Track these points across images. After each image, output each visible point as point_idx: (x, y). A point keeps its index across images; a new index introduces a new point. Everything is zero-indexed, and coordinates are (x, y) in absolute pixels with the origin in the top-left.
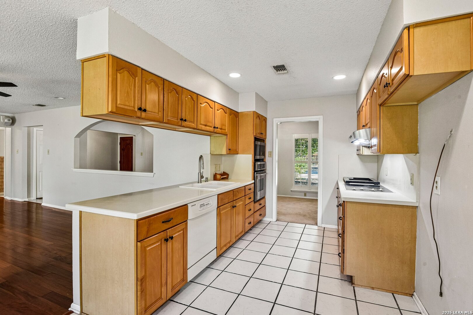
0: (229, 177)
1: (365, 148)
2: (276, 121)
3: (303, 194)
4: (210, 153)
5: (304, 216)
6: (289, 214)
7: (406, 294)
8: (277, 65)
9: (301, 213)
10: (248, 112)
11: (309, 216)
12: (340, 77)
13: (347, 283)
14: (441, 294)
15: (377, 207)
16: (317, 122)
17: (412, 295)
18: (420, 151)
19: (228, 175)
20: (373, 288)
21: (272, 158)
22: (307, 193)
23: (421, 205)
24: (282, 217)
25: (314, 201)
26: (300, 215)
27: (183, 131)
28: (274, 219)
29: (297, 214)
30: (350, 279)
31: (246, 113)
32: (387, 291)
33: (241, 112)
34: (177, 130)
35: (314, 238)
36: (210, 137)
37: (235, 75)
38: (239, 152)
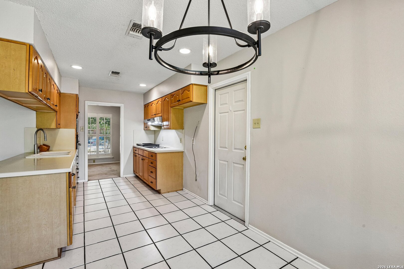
0: (50, 149)
1: (152, 126)
2: (88, 103)
3: (93, 161)
4: (35, 127)
5: (106, 174)
6: (94, 175)
7: (180, 190)
8: (116, 71)
9: (101, 173)
10: (70, 94)
11: (110, 174)
12: (143, 85)
13: (157, 194)
14: (196, 180)
15: (170, 154)
16: (119, 108)
17: (182, 190)
18: (185, 129)
19: (49, 147)
20: (169, 192)
21: (84, 132)
22: (95, 160)
23: (185, 151)
24: (90, 178)
25: (103, 165)
26: (102, 174)
27: (27, 106)
28: (87, 180)
29: (98, 174)
30: (159, 192)
31: (68, 94)
32: (174, 191)
33: (63, 93)
34: (24, 105)
35: (124, 184)
36: (36, 113)
37: (77, 67)
38: (61, 126)
